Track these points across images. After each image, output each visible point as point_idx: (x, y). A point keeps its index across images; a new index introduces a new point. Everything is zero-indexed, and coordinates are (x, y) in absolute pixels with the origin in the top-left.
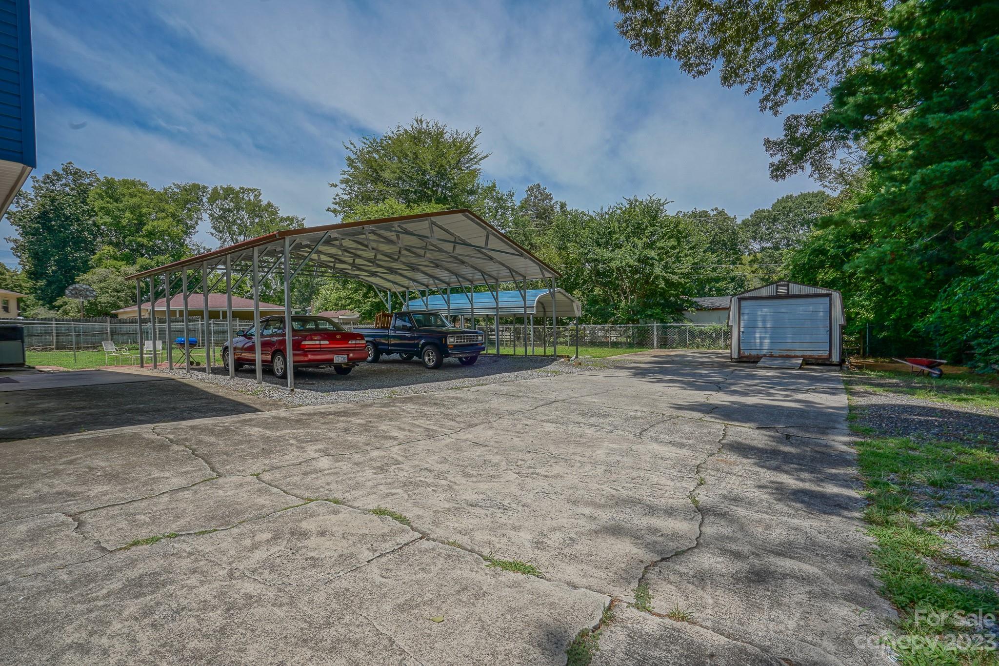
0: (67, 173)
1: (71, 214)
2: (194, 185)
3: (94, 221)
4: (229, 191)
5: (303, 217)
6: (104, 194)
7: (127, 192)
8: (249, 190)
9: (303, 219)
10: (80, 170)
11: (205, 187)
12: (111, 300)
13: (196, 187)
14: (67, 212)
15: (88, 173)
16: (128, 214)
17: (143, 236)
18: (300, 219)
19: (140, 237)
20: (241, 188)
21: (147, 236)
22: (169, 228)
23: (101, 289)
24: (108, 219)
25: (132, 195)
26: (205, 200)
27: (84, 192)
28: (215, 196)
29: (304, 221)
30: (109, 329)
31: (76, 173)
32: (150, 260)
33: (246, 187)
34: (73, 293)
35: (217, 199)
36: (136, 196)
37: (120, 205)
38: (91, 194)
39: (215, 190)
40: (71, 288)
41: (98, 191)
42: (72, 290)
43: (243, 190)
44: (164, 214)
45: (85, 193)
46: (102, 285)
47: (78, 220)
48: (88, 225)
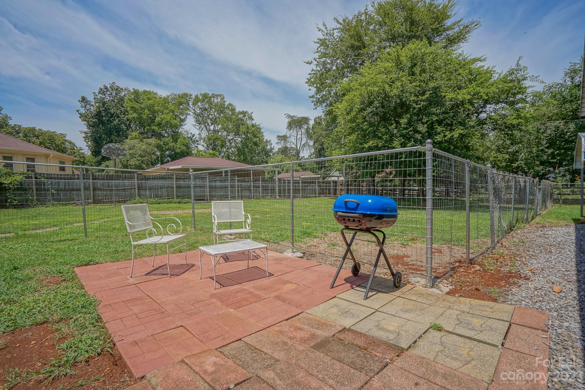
0: (112, 89)
1: (114, 112)
2: (184, 94)
3: (127, 118)
4: (205, 96)
5: (251, 112)
6: (133, 100)
7: (145, 97)
8: (217, 95)
9: (252, 113)
10: (119, 87)
11: (191, 95)
12: (137, 163)
13: (185, 95)
14: (112, 111)
15: (124, 89)
16: (146, 111)
17: (156, 126)
18: (249, 113)
19: (154, 126)
20: (213, 94)
21: (158, 125)
22: (171, 119)
23: (130, 154)
24: (135, 115)
25: (149, 99)
26: (190, 103)
27: (122, 99)
28: (197, 100)
29: (252, 114)
30: (136, 184)
31: (117, 89)
32: (160, 141)
33: (215, 93)
34: (108, 151)
35: (198, 102)
36: (151, 99)
37: (142, 106)
38: (125, 101)
39: (196, 96)
40: (106, 147)
41: (130, 98)
42: (107, 149)
43: (214, 96)
44: (168, 111)
45: (122, 101)
46: (131, 151)
47: (118, 117)
48: (124, 120)
